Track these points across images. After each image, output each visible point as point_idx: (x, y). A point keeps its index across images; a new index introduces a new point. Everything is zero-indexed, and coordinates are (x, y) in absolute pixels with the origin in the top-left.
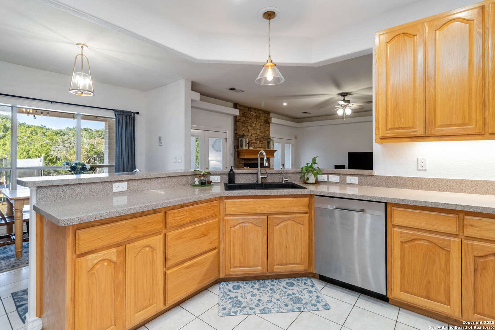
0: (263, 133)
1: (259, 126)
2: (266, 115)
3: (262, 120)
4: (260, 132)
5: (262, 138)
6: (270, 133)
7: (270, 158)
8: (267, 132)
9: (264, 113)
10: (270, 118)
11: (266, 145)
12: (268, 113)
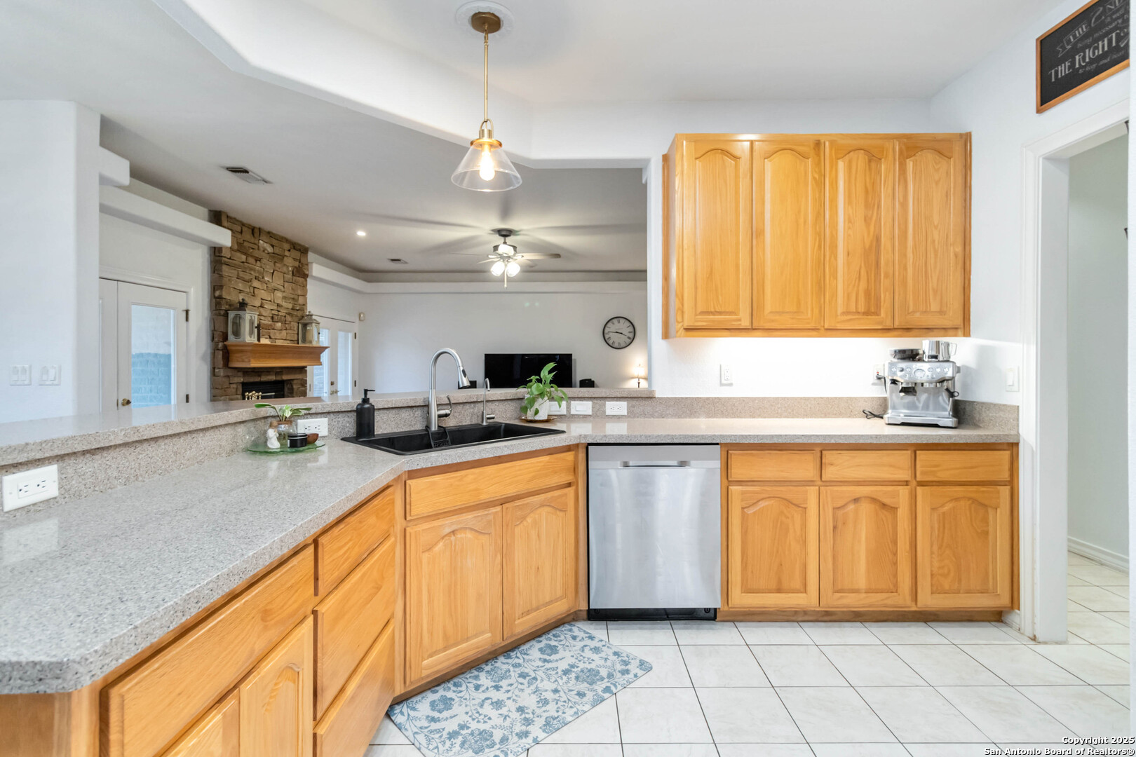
0: (291, 301)
1: (281, 282)
2: (297, 254)
3: (288, 267)
4: (284, 298)
5: (289, 314)
6: (306, 303)
7: (306, 367)
8: (301, 300)
9: (294, 248)
10: (307, 265)
11: (298, 334)
12: (302, 250)
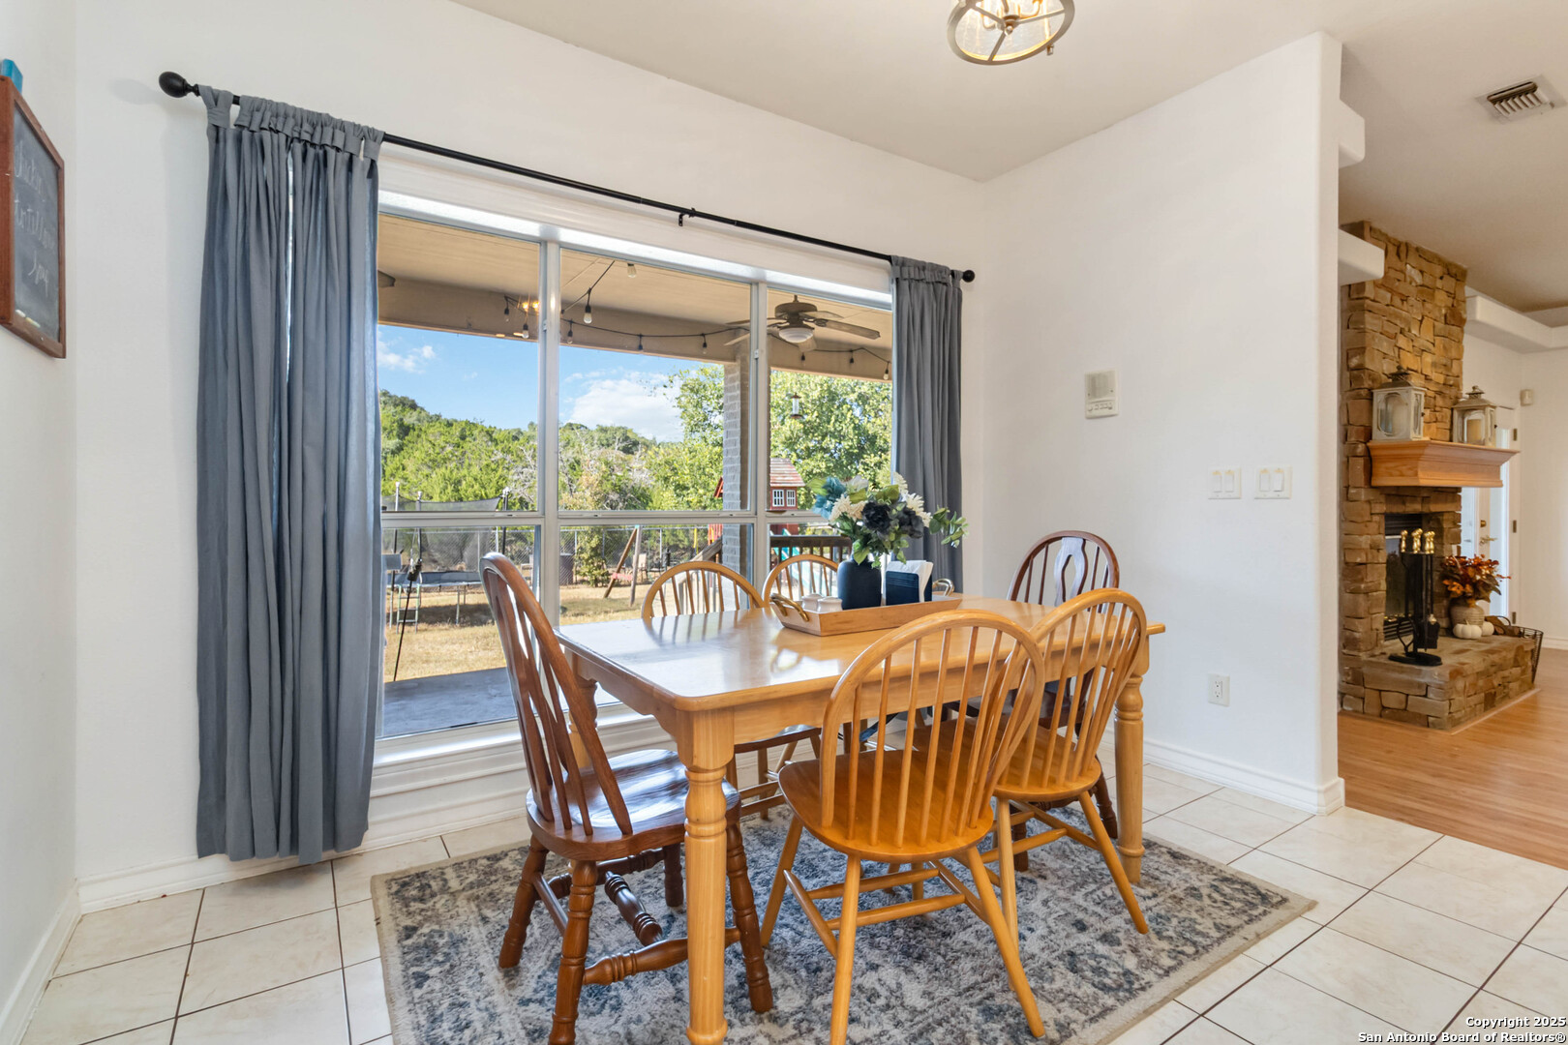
0: (1442, 370)
1: (1430, 337)
2: (1449, 283)
3: (1440, 307)
4: (1434, 365)
5: (1440, 393)
6: (1462, 373)
7: (1458, 489)
8: (1455, 370)
9: (1449, 274)
10: (1464, 301)
11: (1451, 430)
12: (1457, 274)
